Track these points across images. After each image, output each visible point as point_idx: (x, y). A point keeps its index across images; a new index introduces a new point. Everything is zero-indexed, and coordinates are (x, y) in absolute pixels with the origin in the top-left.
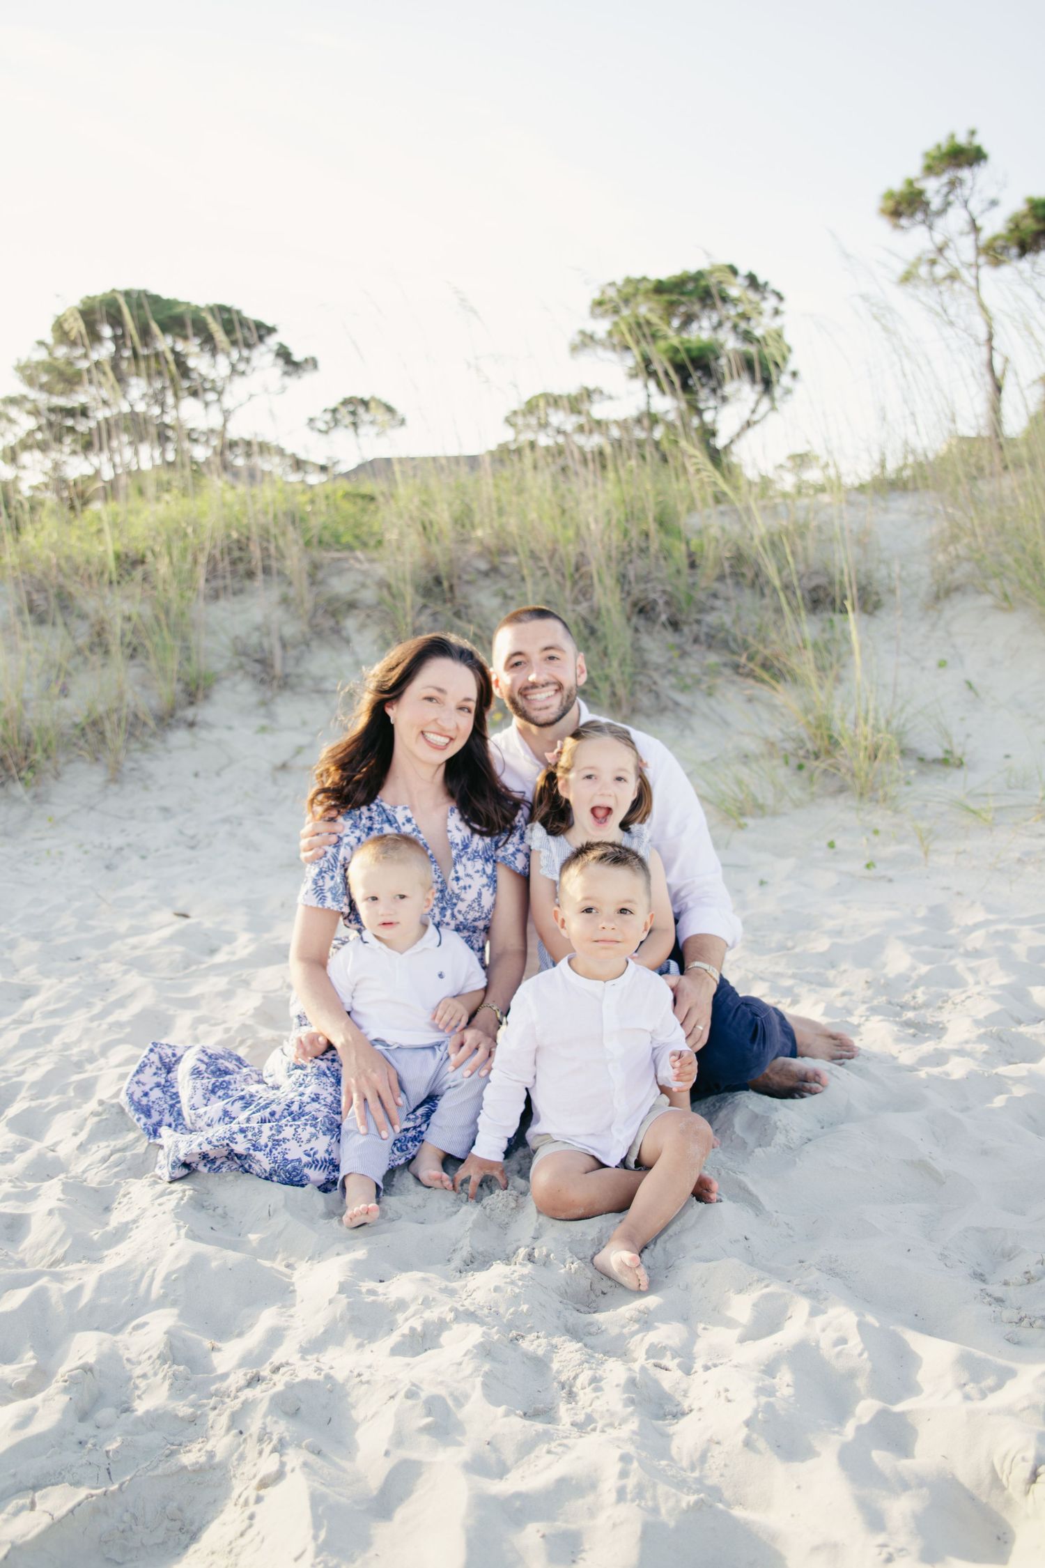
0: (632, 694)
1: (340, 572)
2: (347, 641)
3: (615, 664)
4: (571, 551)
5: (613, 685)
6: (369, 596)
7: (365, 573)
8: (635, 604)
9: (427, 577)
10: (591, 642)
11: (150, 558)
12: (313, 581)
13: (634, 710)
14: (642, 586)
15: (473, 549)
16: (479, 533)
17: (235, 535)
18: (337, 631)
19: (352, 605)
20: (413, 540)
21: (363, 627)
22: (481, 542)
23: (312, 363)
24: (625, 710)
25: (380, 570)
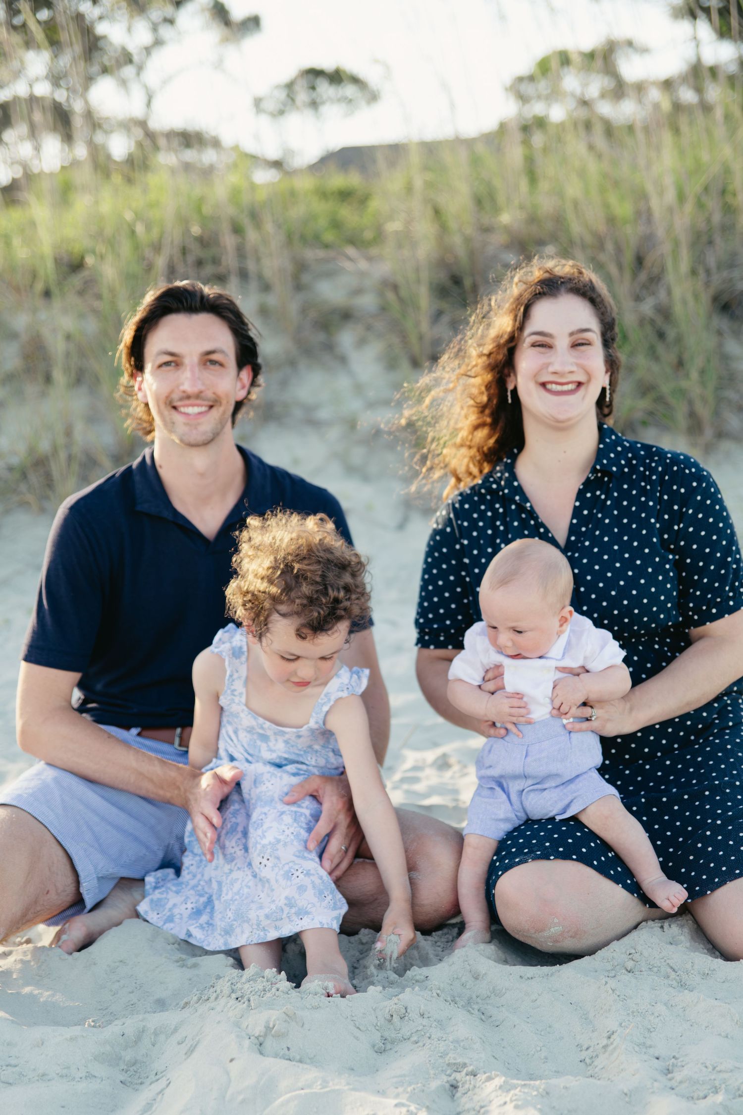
0: (717, 413)
1: (330, 274)
2: (343, 360)
3: (694, 375)
4: (631, 234)
5: (691, 403)
6: (368, 302)
7: (362, 274)
8: (715, 299)
9: (442, 276)
10: (661, 349)
11: (90, 260)
12: (299, 287)
13: (721, 435)
14: (725, 274)
15: (498, 239)
16: (505, 218)
17: (196, 230)
18: (329, 347)
19: (346, 316)
20: (425, 229)
21: (361, 343)
22: (507, 229)
23: (253, 23)
24: (709, 433)
25: (384, 269)
